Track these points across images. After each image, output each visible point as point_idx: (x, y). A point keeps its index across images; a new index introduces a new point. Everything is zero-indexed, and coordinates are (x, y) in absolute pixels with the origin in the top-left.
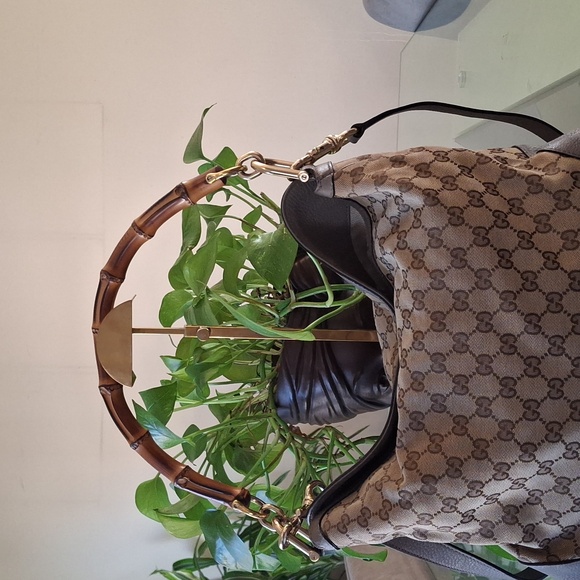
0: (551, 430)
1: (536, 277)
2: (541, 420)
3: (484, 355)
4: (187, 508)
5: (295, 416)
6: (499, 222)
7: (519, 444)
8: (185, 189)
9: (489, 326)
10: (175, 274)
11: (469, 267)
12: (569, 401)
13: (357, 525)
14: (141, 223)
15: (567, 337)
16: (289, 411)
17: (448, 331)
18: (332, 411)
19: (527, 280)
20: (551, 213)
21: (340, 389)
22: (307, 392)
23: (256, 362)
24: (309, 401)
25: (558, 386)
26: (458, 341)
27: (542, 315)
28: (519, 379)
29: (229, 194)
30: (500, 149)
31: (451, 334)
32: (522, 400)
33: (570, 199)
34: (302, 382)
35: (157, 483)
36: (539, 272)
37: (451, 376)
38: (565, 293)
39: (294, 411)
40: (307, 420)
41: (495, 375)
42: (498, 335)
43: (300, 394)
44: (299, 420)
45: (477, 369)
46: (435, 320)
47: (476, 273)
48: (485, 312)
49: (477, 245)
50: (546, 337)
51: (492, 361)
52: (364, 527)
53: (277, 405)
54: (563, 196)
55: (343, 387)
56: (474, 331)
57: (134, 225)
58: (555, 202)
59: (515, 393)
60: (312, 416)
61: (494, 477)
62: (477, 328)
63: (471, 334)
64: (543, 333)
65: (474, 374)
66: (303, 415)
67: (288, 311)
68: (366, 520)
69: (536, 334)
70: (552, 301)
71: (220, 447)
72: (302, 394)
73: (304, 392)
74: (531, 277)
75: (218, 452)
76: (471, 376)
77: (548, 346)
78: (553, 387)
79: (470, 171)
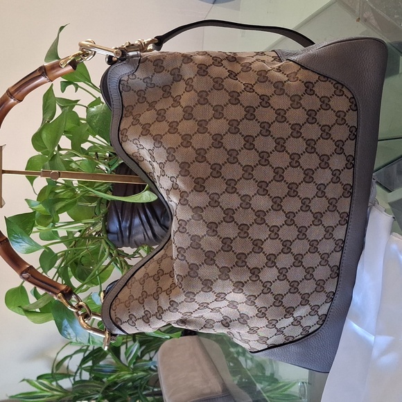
0: (270, 260)
1: (269, 156)
2: (264, 253)
3: (230, 209)
4: (42, 305)
5: (120, 239)
6: (264, 103)
7: (249, 268)
8: (45, 69)
9: (234, 189)
10: (37, 140)
11: (224, 148)
12: (282, 241)
13: (143, 322)
14: (13, 90)
15: (284, 198)
16: (116, 236)
17: (206, 191)
18: (146, 236)
19: (262, 158)
20: (287, 110)
21: (152, 221)
22: (129, 222)
23: (94, 204)
24: (130, 228)
25: (275, 231)
26: (212, 199)
27: (270, 182)
28: (251, 225)
29: (77, 87)
30: (262, 53)
31: (208, 194)
32: (252, 240)
33: (302, 102)
34: (126, 215)
35: (21, 290)
36: (271, 153)
37: (206, 223)
38: (286, 168)
39: (120, 235)
40: (129, 245)
41: (235, 222)
42: (240, 195)
43: (123, 224)
44: (124, 245)
45: (224, 218)
46: (198, 183)
47: (228, 152)
48: (232, 180)
49: (231, 133)
50: (271, 197)
51: (234, 213)
52: (147, 323)
53: (108, 232)
54: (297, 99)
55: (154, 220)
56: (224, 192)
57: (8, 91)
58: (291, 102)
59: (248, 235)
60: (132, 240)
61: (233, 290)
62: (226, 190)
63: (221, 194)
64: (269, 195)
65: (222, 222)
66: (126, 240)
67: (117, 165)
68: (148, 319)
69: (264, 195)
70: (277, 173)
71: (66, 263)
72: (125, 224)
73: (126, 222)
74: (265, 156)
75: (66, 267)
76: (219, 223)
77: (271, 203)
78: (273, 231)
79: (236, 75)
